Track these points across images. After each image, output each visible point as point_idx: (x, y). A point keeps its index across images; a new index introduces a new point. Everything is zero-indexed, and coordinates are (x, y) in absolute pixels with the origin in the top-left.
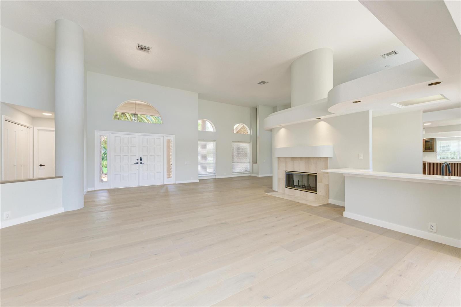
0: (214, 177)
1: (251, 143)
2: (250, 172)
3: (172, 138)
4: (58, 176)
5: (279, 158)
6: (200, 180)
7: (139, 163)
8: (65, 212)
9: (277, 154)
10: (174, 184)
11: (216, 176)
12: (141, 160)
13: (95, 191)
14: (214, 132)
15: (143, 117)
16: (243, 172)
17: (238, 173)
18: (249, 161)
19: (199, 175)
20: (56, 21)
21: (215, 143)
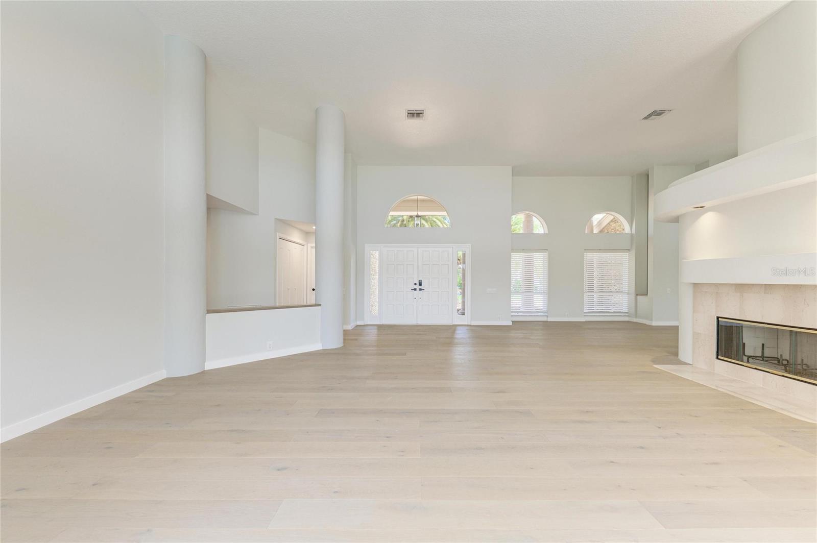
0: (545, 319)
1: (633, 252)
2: (627, 314)
3: (467, 248)
4: (317, 303)
5: (695, 285)
6: (513, 321)
7: (418, 289)
8: (323, 350)
9: (689, 276)
10: (469, 325)
11: (547, 316)
12: (420, 284)
13: (364, 325)
14: (544, 234)
15: (437, 219)
16: (615, 312)
17: (598, 314)
18: (625, 288)
19: (512, 312)
20: (317, 109)
21: (546, 254)
